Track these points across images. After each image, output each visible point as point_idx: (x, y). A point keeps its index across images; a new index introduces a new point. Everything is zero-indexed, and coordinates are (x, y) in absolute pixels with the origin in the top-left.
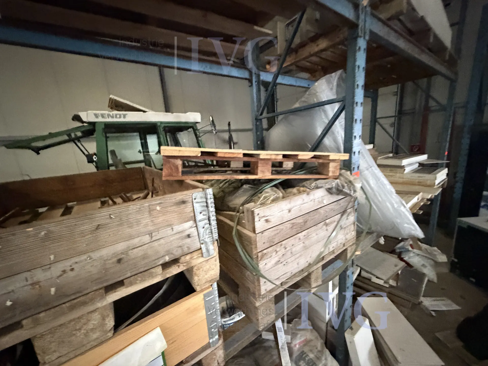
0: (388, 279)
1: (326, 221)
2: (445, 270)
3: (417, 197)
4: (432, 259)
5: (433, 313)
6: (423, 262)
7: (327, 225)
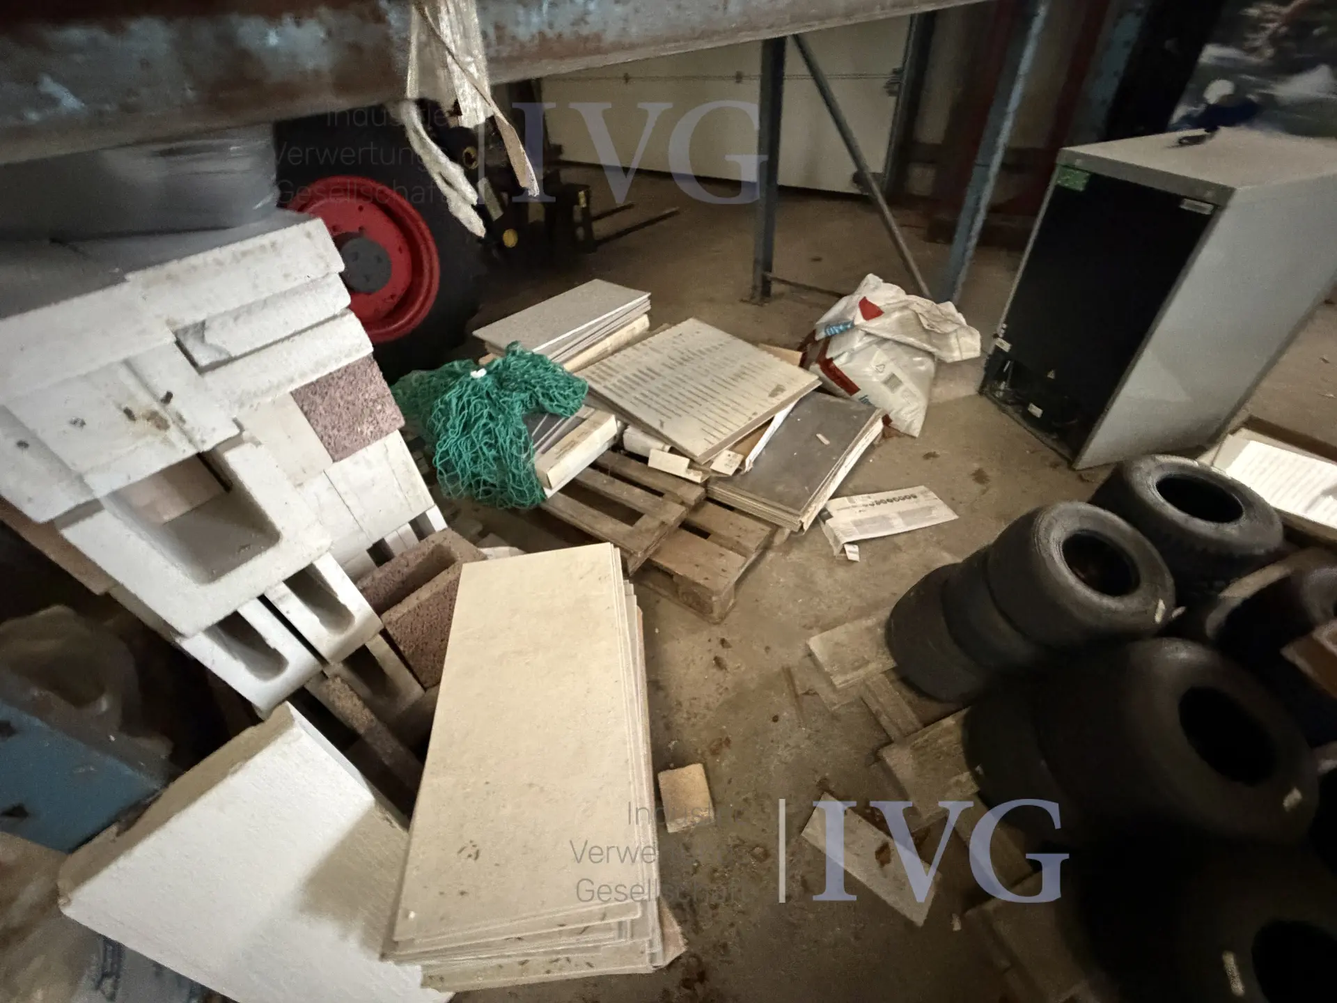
0: (716, 450)
2: (965, 388)
4: (930, 354)
5: (853, 553)
6: (891, 368)
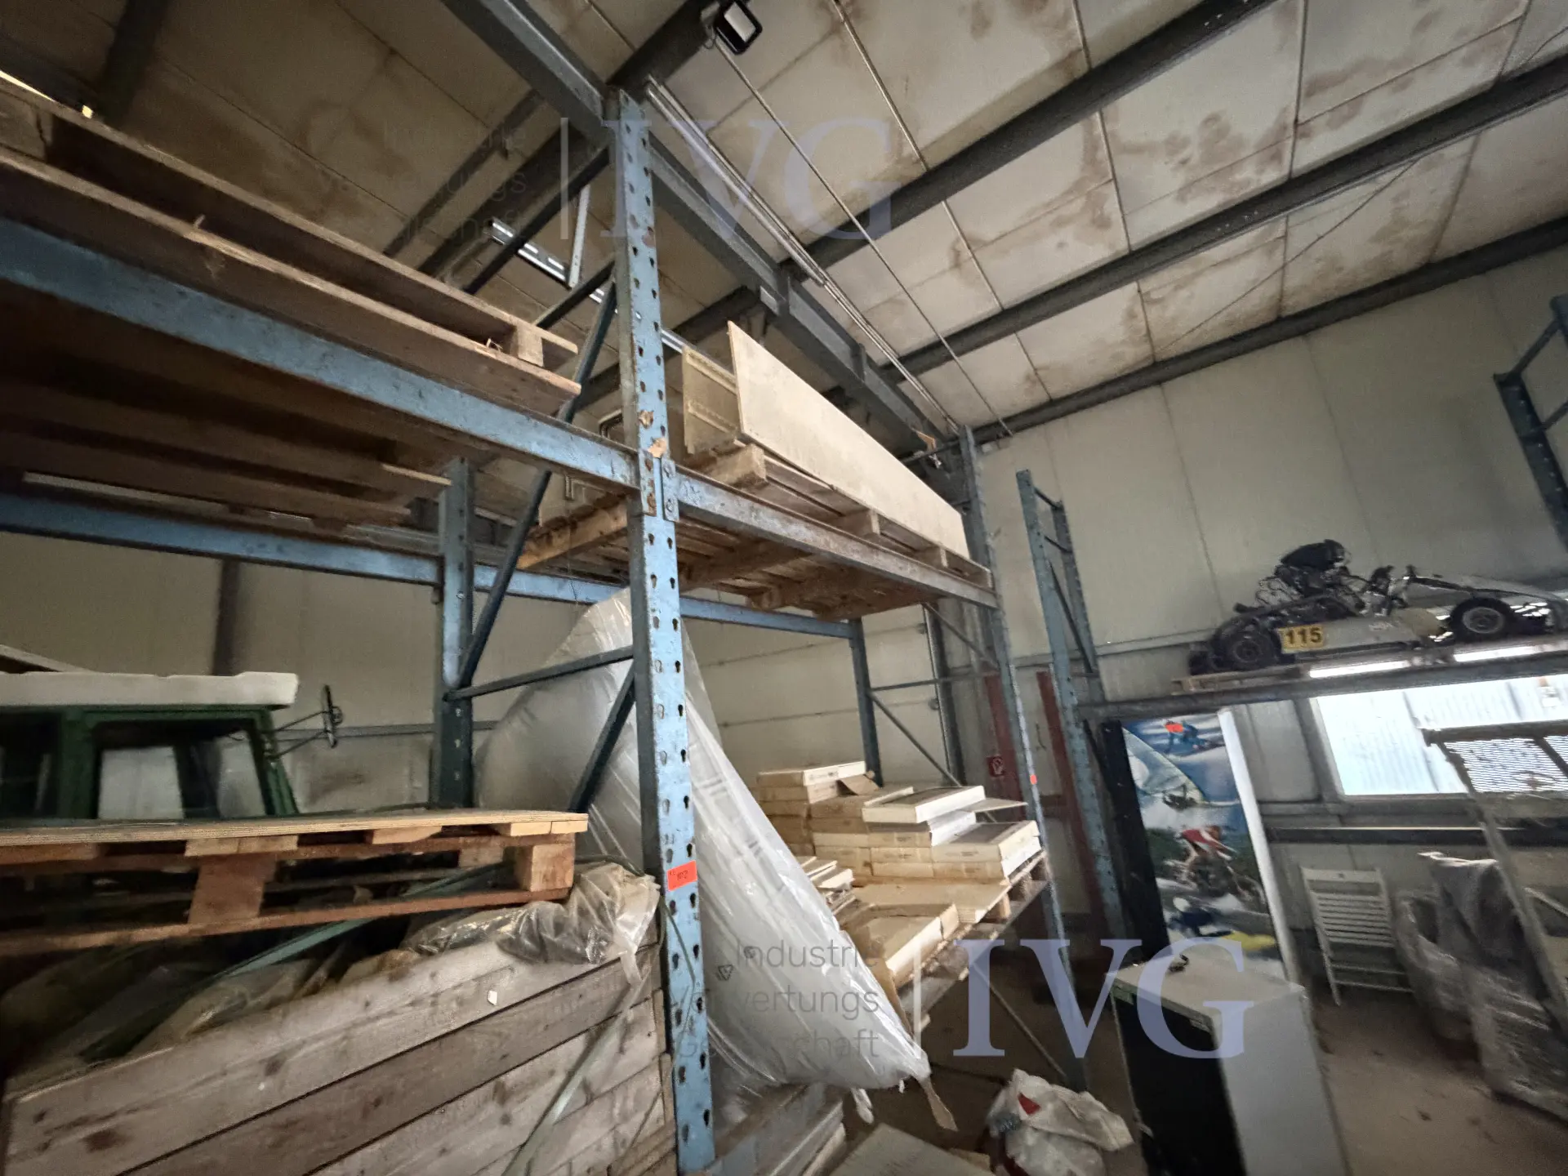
1: (503, 1078)
3: (936, 922)
4: (1093, 1145)
7: (503, 1095)
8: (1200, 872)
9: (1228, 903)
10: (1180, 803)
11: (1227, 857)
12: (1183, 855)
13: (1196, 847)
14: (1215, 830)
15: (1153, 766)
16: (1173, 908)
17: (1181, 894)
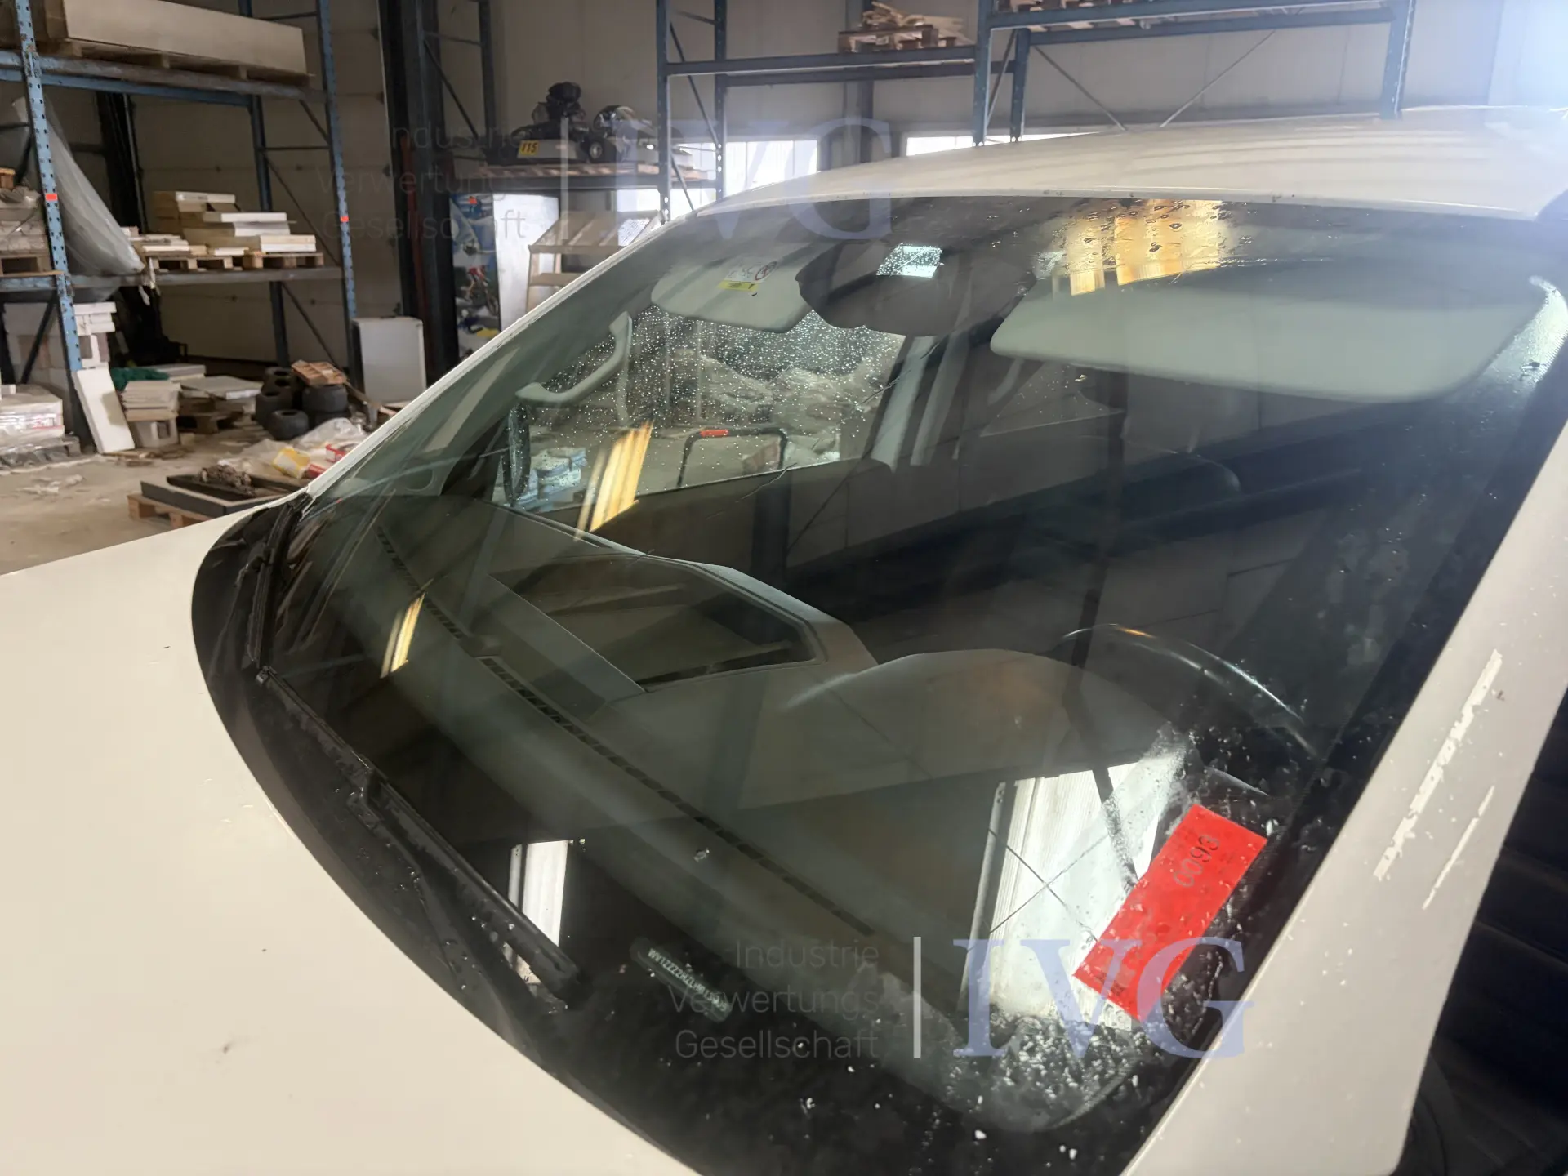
8: (474, 296)
9: (484, 312)
10: (470, 251)
11: (485, 284)
12: (468, 284)
13: (475, 280)
14: (483, 268)
15: (461, 225)
16: (462, 317)
17: (465, 307)
